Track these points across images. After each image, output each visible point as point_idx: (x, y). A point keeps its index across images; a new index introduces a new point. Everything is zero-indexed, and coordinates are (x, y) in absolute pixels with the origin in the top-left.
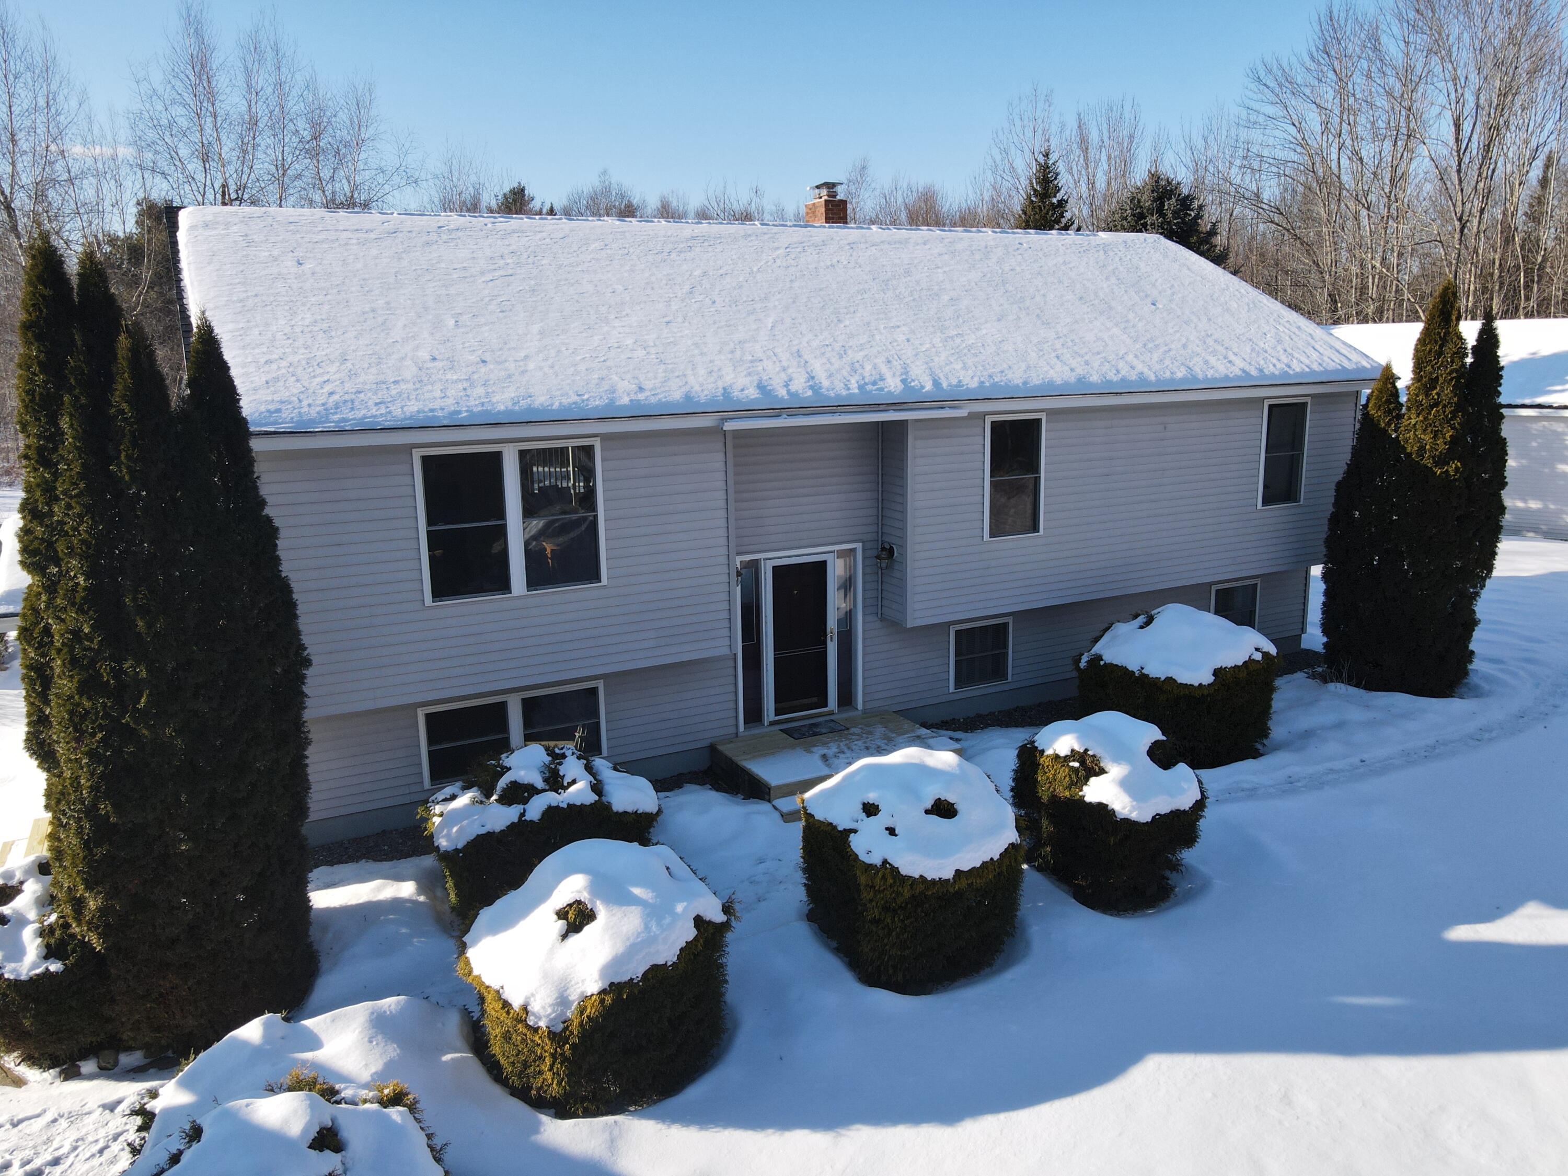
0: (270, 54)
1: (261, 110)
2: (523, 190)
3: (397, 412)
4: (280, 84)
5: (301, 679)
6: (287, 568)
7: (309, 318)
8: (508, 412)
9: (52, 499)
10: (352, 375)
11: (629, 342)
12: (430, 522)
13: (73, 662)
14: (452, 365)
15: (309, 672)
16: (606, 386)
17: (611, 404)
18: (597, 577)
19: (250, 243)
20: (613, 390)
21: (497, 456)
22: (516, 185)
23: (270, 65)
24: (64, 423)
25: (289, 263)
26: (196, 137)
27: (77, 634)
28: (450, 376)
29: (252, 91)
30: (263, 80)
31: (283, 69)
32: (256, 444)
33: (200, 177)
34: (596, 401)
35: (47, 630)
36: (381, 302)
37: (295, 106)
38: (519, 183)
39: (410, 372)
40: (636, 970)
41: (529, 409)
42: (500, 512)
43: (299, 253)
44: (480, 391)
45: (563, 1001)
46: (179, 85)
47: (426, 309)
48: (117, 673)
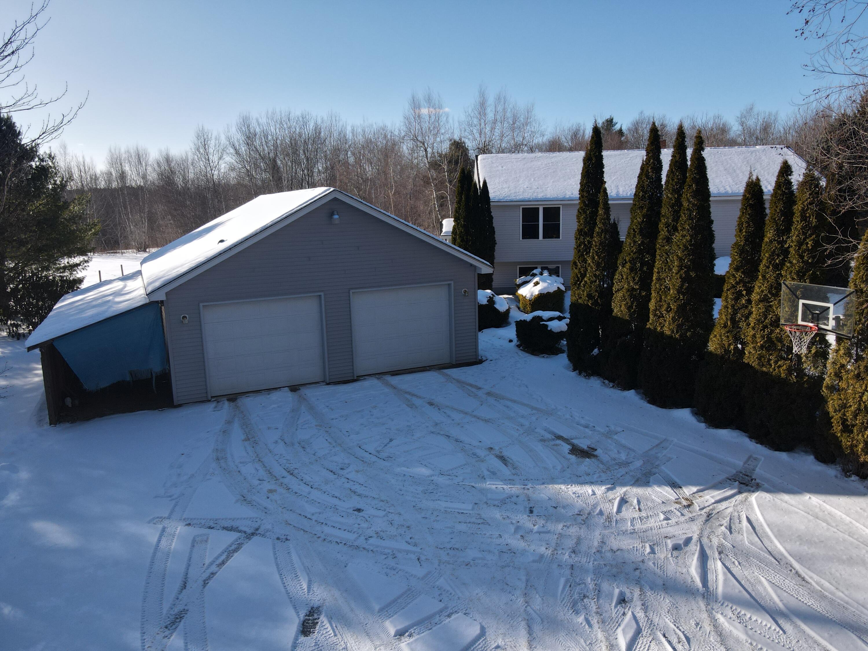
0: (503, 100)
1: (498, 117)
2: (612, 119)
3: (518, 198)
4: (504, 109)
5: (495, 246)
6: (494, 225)
7: (503, 179)
8: (541, 198)
9: (460, 209)
10: (510, 191)
11: (574, 184)
12: (523, 222)
13: (460, 237)
14: (531, 189)
15: (496, 245)
16: (564, 193)
17: (564, 197)
18: (559, 238)
19: (493, 163)
20: (566, 194)
21: (538, 208)
22: (609, 117)
23: (502, 103)
24: (463, 197)
25: (500, 168)
26: (478, 127)
27: (461, 232)
28: (530, 191)
29: (496, 112)
30: (500, 108)
31: (506, 104)
32: (491, 204)
33: (478, 139)
34: (561, 196)
35: (456, 232)
36: (518, 175)
37: (509, 114)
38: (611, 116)
39: (522, 190)
40: (545, 292)
41: (546, 198)
42: (538, 221)
43: (502, 165)
44: (536, 194)
45: (532, 295)
46: (476, 112)
47: (528, 176)
48: (467, 239)
